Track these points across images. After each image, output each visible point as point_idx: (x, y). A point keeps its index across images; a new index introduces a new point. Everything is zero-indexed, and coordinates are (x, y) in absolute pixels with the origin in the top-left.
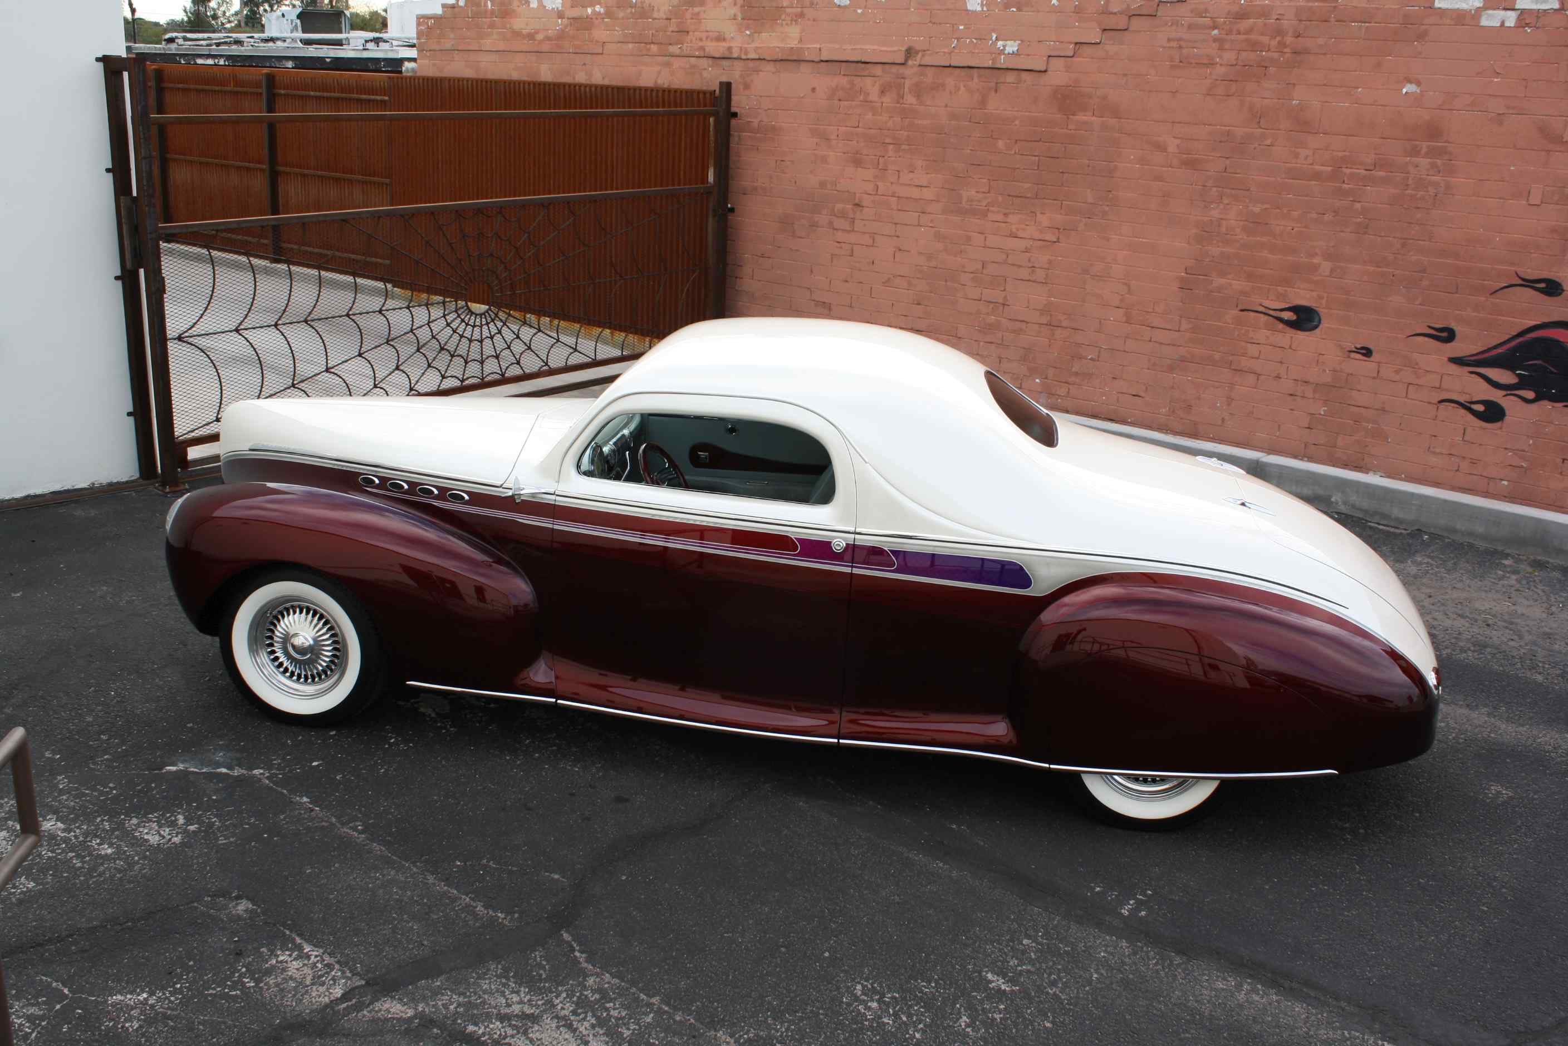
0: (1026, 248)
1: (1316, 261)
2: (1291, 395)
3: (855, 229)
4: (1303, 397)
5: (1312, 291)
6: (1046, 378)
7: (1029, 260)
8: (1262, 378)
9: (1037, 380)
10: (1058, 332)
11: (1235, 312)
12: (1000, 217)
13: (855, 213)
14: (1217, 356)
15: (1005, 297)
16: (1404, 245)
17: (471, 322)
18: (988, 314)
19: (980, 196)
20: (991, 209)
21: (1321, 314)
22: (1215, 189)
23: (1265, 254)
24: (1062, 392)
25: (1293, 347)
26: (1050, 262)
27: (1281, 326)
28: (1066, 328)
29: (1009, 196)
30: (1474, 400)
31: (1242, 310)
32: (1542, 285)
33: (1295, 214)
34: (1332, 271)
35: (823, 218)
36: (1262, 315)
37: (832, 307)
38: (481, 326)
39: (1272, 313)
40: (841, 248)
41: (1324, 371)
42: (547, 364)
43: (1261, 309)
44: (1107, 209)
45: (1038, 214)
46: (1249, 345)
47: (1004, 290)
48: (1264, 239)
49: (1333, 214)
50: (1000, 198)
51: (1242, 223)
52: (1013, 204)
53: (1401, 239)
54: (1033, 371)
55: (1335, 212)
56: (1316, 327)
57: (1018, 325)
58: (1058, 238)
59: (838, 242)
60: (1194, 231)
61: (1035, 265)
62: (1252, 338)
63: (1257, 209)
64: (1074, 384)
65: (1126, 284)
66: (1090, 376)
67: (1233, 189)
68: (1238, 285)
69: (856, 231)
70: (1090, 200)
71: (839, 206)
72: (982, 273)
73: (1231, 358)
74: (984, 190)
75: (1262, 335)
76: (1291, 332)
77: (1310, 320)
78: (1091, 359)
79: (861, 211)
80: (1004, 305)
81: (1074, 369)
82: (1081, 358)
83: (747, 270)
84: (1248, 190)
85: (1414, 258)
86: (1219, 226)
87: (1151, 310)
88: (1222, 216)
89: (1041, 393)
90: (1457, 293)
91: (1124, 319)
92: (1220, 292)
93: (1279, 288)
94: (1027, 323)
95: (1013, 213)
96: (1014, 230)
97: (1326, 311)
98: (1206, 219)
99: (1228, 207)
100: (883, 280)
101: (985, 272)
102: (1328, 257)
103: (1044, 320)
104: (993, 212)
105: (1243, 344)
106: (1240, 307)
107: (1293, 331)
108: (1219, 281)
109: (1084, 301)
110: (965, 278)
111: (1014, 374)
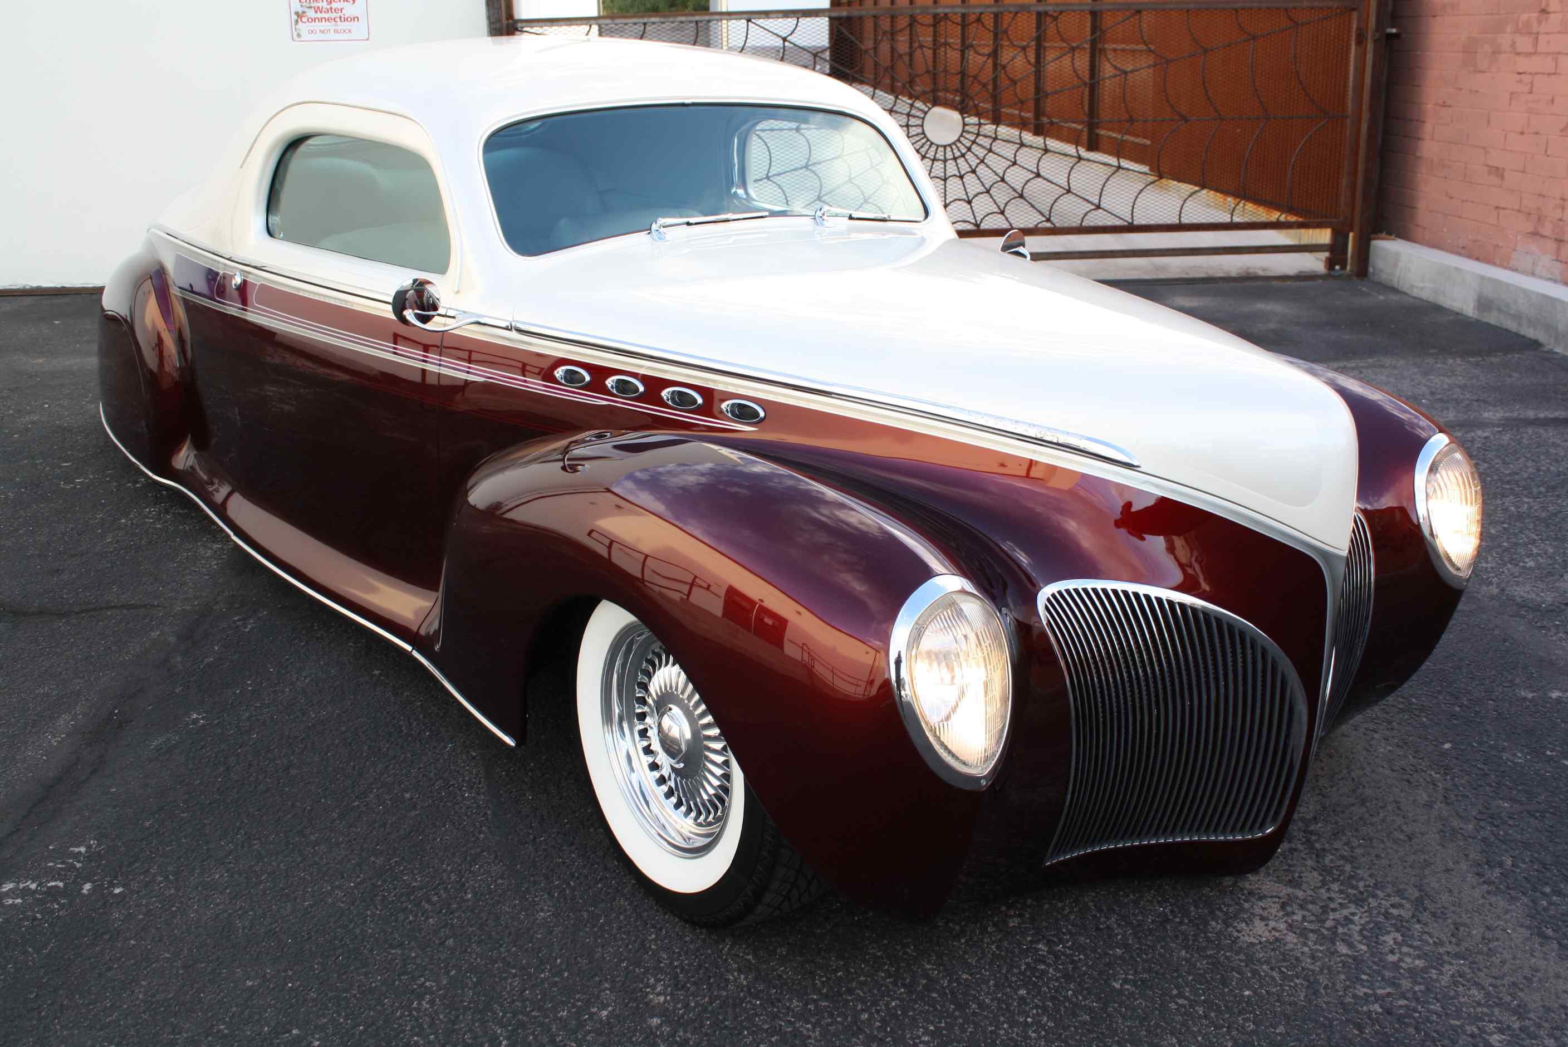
3: (1539, 50)
13: (1539, 22)
17: (931, 154)
35: (1505, 40)
37: (1506, 174)
38: (945, 161)
40: (1520, 81)
42: (1048, 220)
59: (1519, 73)
69: (1541, 53)
71: (1524, 17)
79: (1546, 20)
83: (1428, 127)
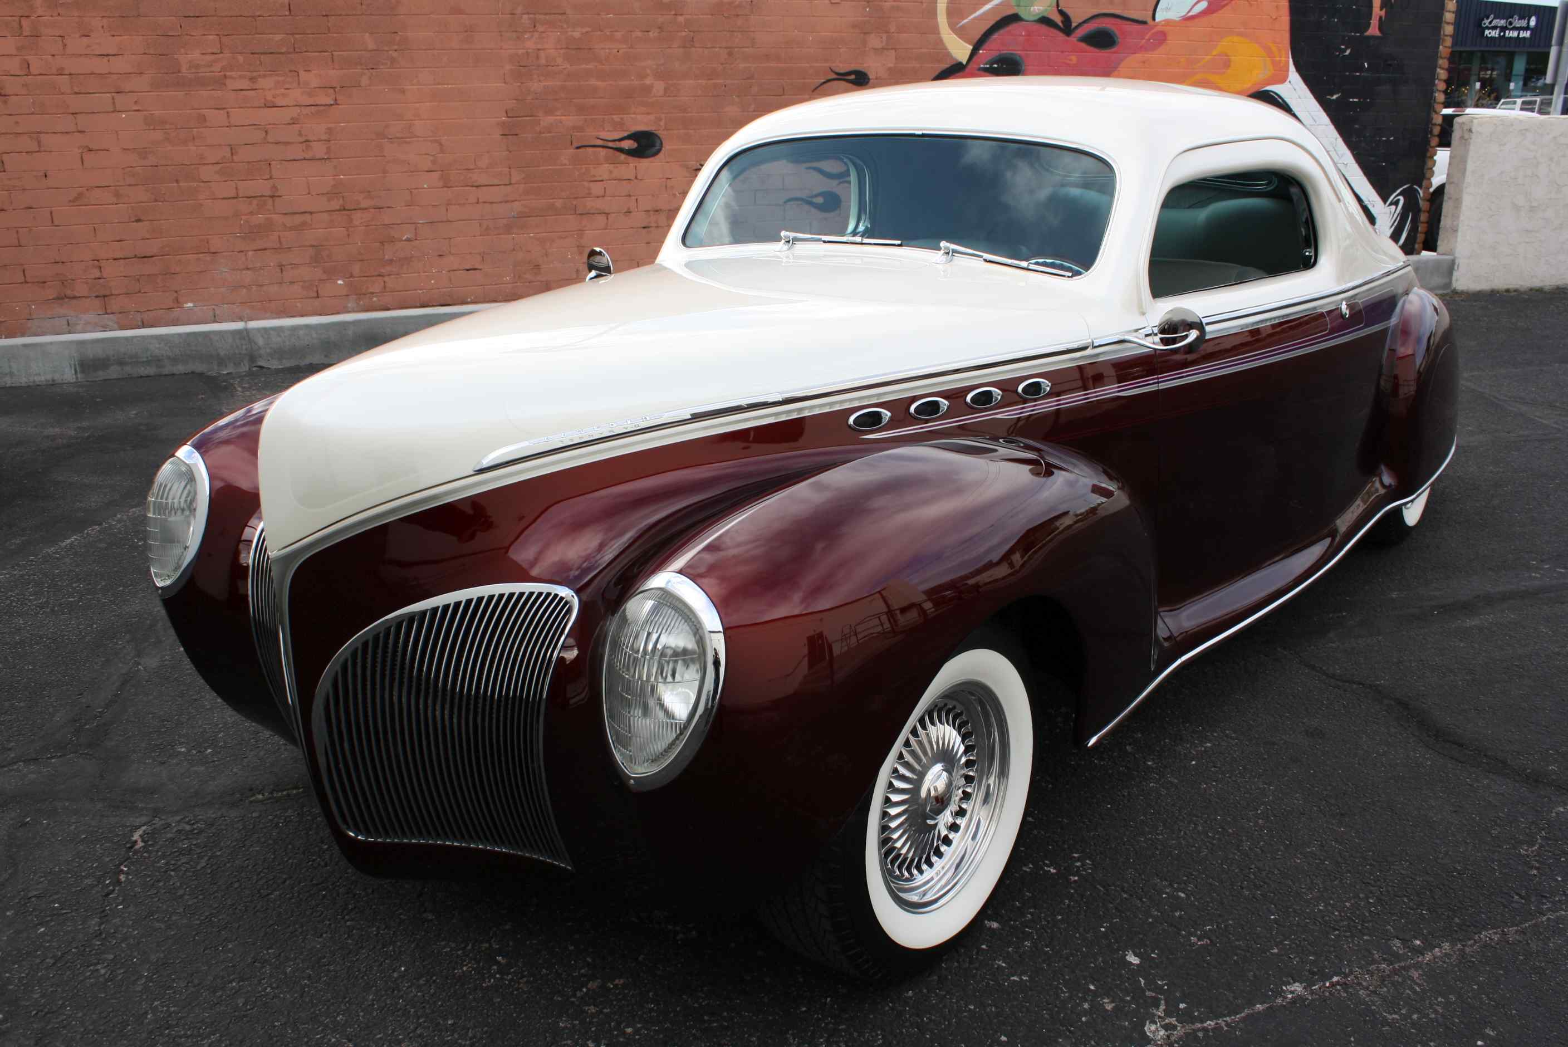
0: (292, 119)
1: (648, 81)
2: (644, 228)
4: (657, 227)
5: (648, 114)
6: (352, 276)
7: (300, 135)
8: (612, 217)
9: (340, 282)
10: (358, 218)
11: (571, 151)
12: (245, 84)
14: (559, 203)
15: (274, 187)
16: (730, 54)
18: (251, 213)
19: (209, 58)
20: (228, 74)
21: (661, 136)
22: (525, 16)
23: (593, 82)
24: (377, 288)
25: (639, 177)
26: (330, 131)
27: (623, 156)
28: (366, 209)
29: (252, 53)
30: (814, 193)
31: (578, 148)
32: (853, 77)
33: (618, 35)
34: (666, 90)
36: (601, 149)
39: (610, 144)
41: (674, 195)
43: (600, 143)
44: (395, 54)
45: (302, 73)
46: (592, 184)
47: (271, 178)
48: (591, 66)
49: (658, 30)
50: (241, 58)
51: (562, 51)
52: (261, 64)
53: (726, 48)
54: (331, 273)
55: (660, 28)
56: (659, 150)
57: (298, 219)
58: (336, 100)
60: (508, 67)
61: (310, 139)
62: (595, 176)
63: (577, 34)
64: (389, 275)
65: (436, 141)
66: (408, 260)
67: (546, 14)
68: (570, 120)
70: (371, 46)
72: (233, 161)
73: (574, 203)
74: (215, 51)
75: (604, 170)
76: (633, 162)
77: (653, 145)
78: (408, 240)
80: (272, 197)
81: (386, 257)
82: (392, 240)
84: (565, 14)
85: (742, 66)
86: (538, 57)
87: (472, 167)
88: (539, 47)
89: (348, 295)
90: (784, 94)
91: (441, 184)
92: (550, 132)
93: (614, 116)
94: (311, 213)
95: (265, 76)
96: (269, 98)
97: (665, 132)
98: (520, 52)
99: (544, 35)
100: (71, 198)
101: (235, 157)
102: (659, 76)
103: (336, 204)
104: (231, 77)
105: (586, 184)
106: (575, 145)
107: (637, 159)
108: (547, 120)
109: (385, 172)
110: (207, 173)
111: (305, 281)
